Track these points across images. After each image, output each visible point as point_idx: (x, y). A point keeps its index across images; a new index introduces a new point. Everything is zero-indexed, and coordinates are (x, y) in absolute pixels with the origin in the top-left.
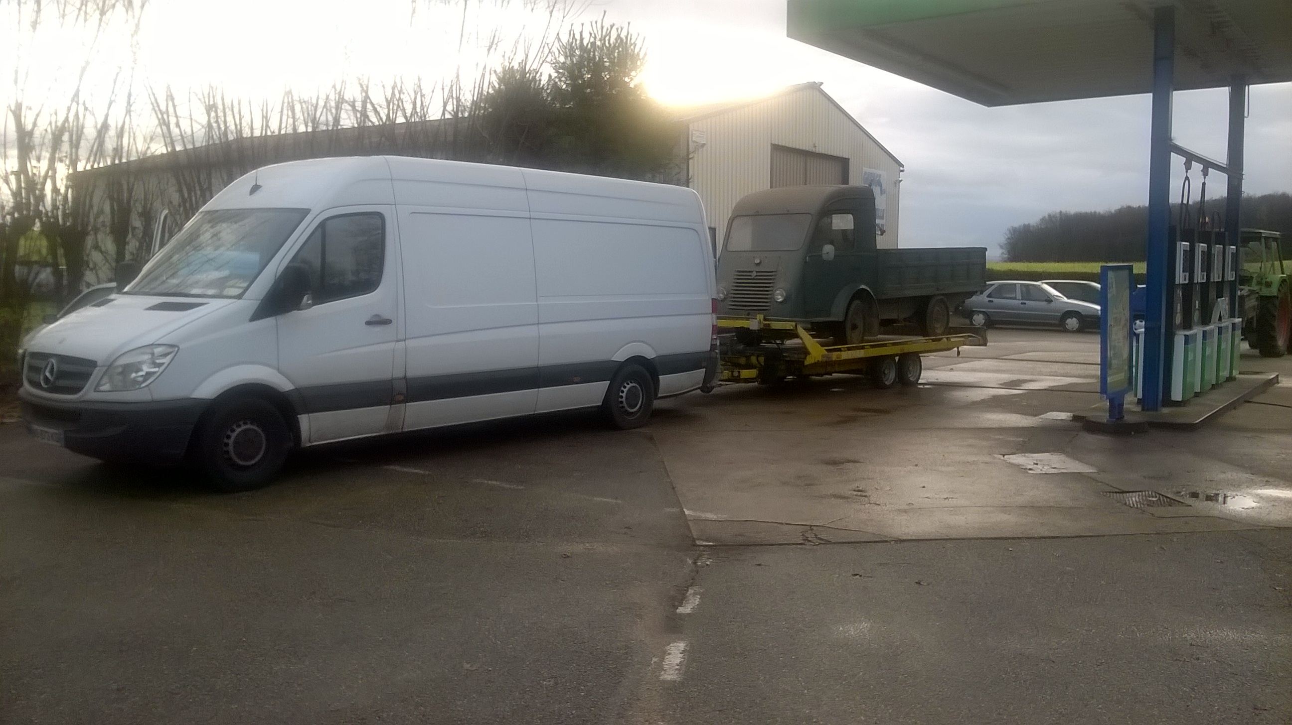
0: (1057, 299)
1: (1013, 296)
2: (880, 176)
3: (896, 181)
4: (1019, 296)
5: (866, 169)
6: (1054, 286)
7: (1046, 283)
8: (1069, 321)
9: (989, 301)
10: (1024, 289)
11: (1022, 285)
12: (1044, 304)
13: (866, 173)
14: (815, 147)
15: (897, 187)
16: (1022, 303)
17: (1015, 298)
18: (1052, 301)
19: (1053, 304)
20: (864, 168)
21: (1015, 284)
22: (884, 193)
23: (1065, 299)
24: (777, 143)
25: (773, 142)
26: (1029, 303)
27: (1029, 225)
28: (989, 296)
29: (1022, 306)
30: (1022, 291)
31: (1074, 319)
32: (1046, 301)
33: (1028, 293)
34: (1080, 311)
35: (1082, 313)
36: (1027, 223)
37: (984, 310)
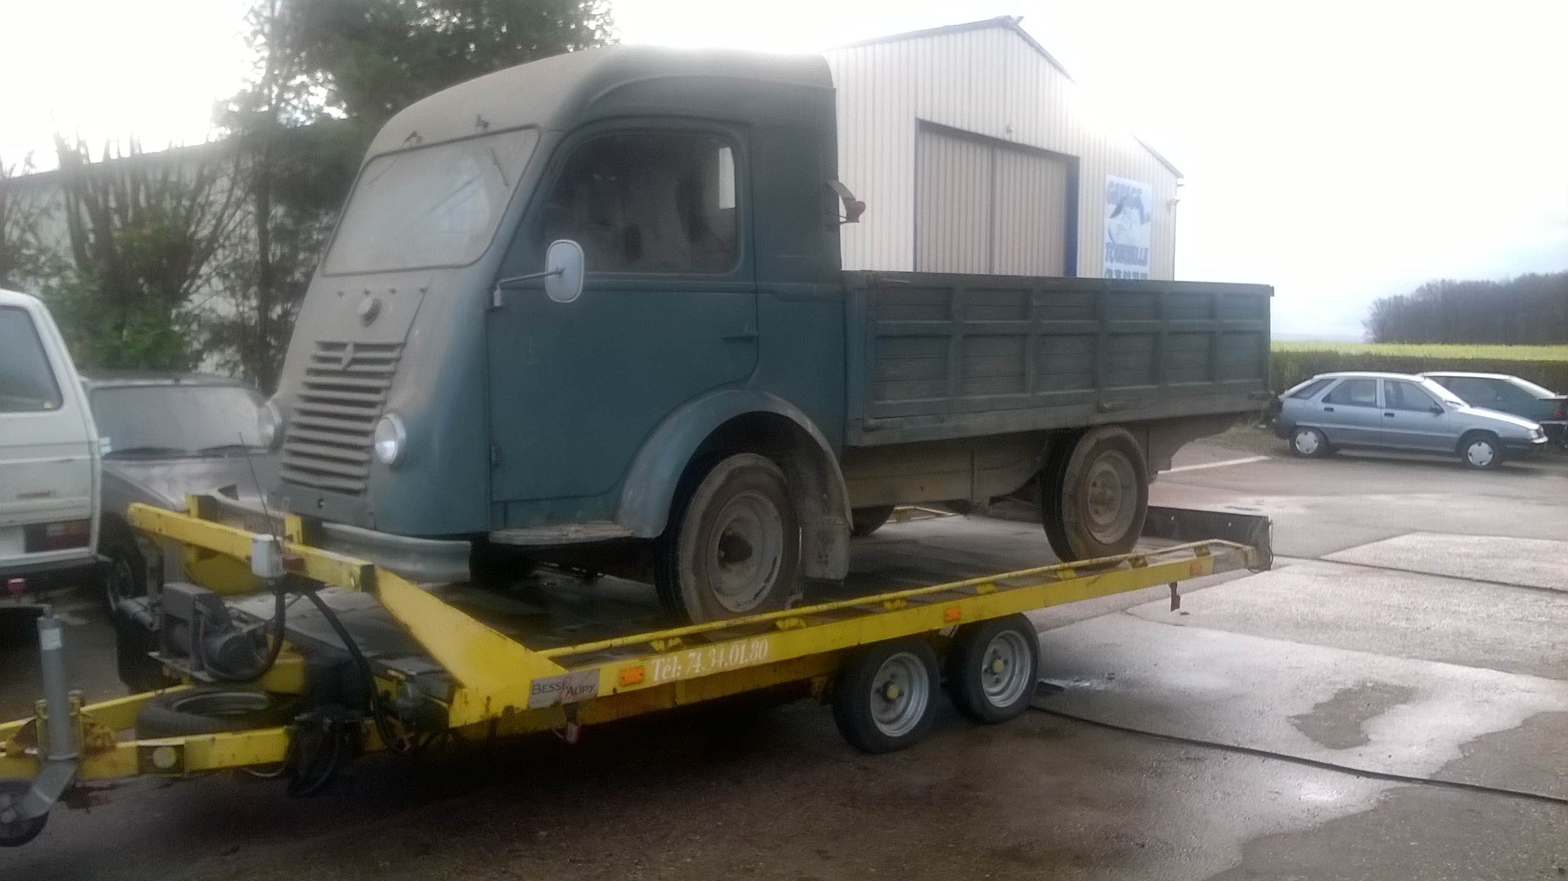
0: (1452, 408)
1: (1371, 399)
2: (1140, 191)
3: (1171, 202)
4: (1381, 400)
5: (1111, 178)
6: (1447, 383)
7: (1431, 378)
8: (1474, 448)
9: (1326, 409)
10: (1390, 388)
11: (1386, 381)
12: (1425, 417)
13: (1111, 184)
14: (1009, 131)
15: (1172, 212)
16: (1386, 414)
17: (1373, 405)
18: (1442, 411)
19: (1444, 418)
20: (1107, 176)
21: (1374, 381)
22: (1148, 220)
23: (1465, 409)
24: (928, 118)
25: (921, 116)
26: (1400, 414)
27: (1401, 297)
28: (1327, 399)
29: (1386, 418)
30: (1387, 393)
31: (1483, 444)
32: (1432, 410)
33: (1398, 397)
34: (1497, 431)
35: (1501, 435)
36: (1399, 294)
37: (1317, 425)
